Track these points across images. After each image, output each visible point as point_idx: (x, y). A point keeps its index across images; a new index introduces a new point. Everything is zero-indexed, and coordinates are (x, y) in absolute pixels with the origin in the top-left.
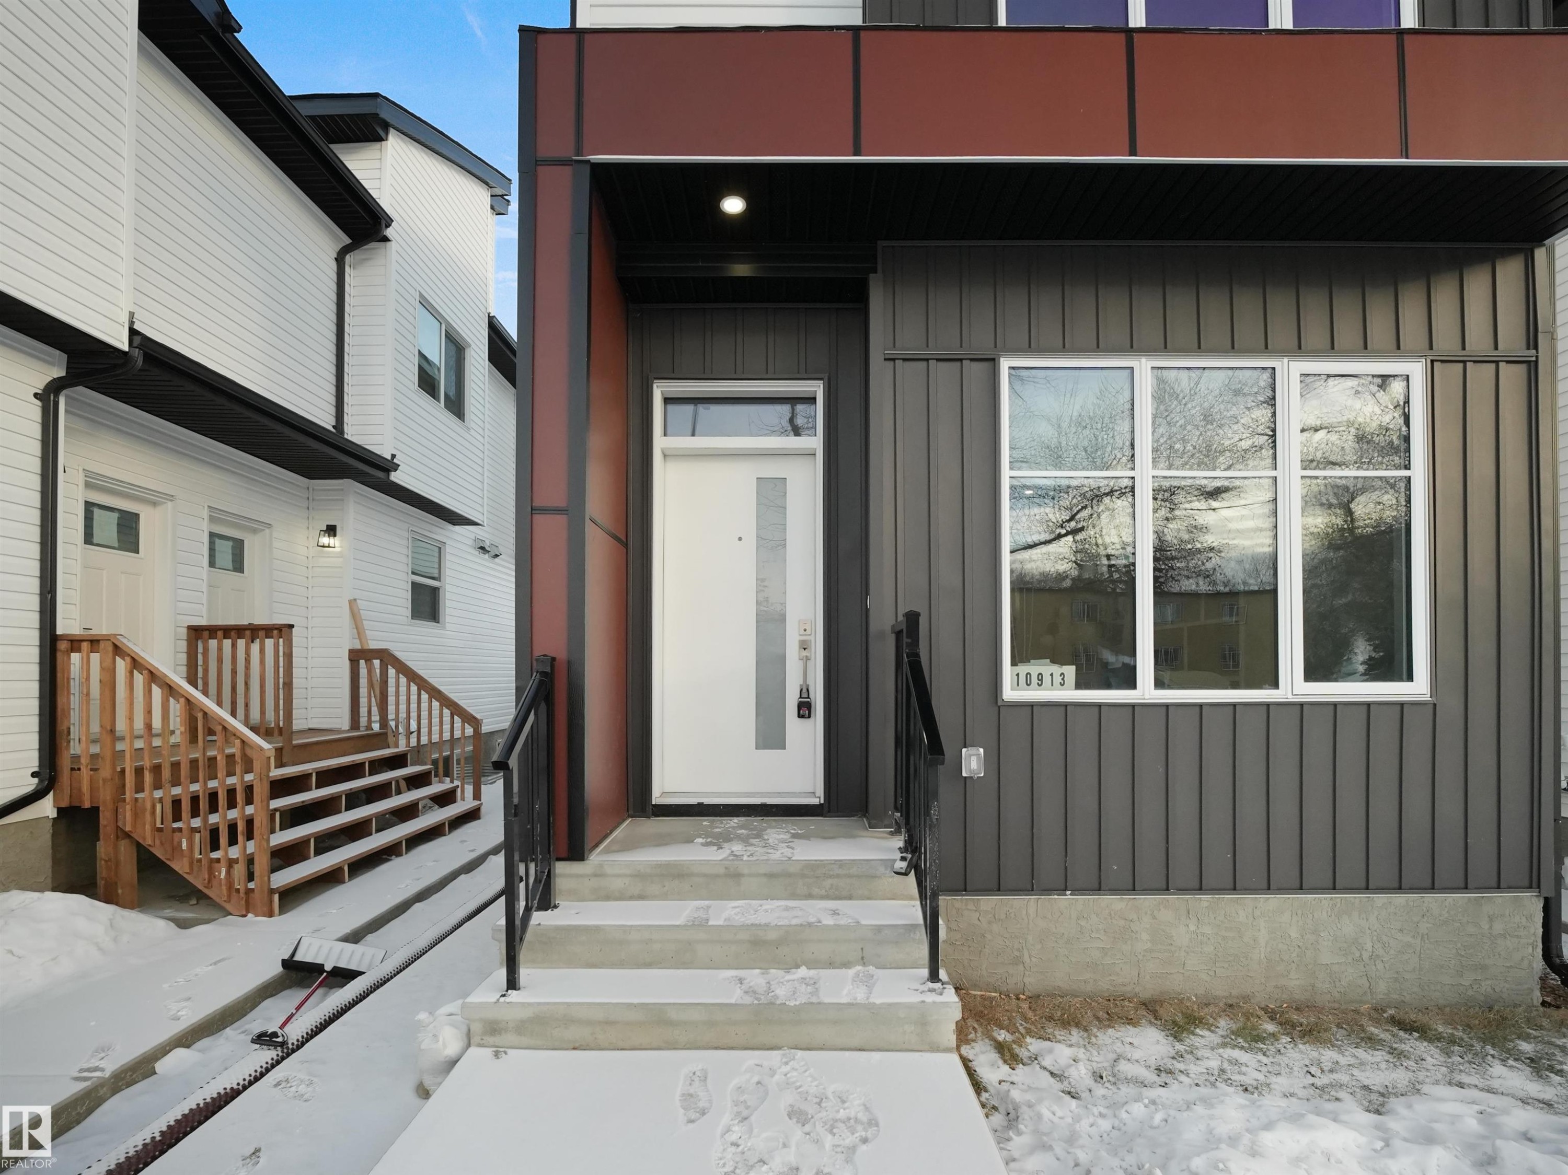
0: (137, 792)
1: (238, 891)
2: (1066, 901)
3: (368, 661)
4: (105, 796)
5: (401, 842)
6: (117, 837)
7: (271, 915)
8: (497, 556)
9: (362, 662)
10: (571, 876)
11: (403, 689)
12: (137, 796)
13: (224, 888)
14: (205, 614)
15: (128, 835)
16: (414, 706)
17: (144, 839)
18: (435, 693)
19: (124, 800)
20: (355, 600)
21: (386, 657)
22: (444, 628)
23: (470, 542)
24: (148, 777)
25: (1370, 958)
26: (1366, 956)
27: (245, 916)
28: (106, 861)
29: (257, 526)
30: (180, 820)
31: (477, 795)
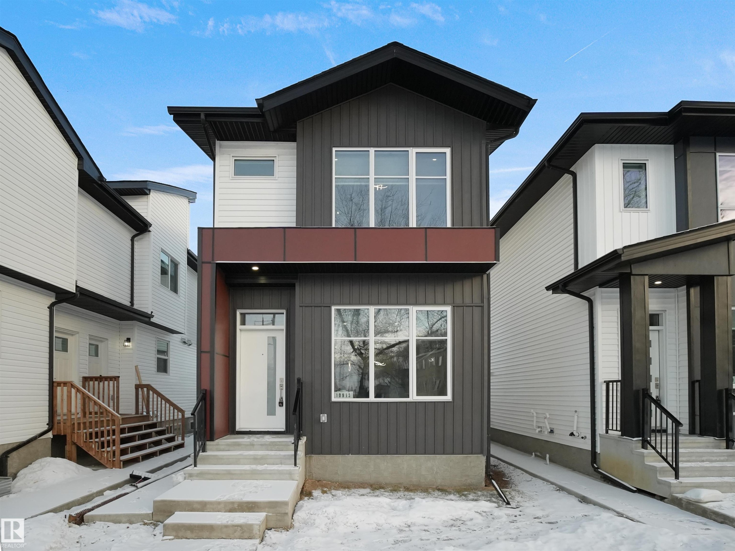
0: (78, 430)
1: (110, 461)
2: (350, 457)
3: (142, 389)
4: (69, 431)
5: (157, 452)
6: (72, 444)
7: (120, 468)
8: (190, 345)
9: (140, 389)
10: (210, 445)
11: (155, 399)
12: (78, 431)
13: (106, 460)
14: (87, 372)
15: (75, 444)
16: (159, 406)
17: (81, 445)
18: (167, 401)
19: (74, 433)
20: (137, 366)
21: (149, 387)
22: (169, 375)
23: (180, 340)
24: (82, 425)
25: (436, 473)
26: (434, 472)
27: (112, 468)
28: (69, 452)
29: (103, 340)
30: (92, 439)
31: (183, 439)
